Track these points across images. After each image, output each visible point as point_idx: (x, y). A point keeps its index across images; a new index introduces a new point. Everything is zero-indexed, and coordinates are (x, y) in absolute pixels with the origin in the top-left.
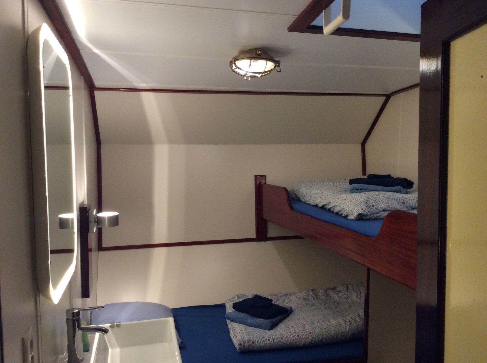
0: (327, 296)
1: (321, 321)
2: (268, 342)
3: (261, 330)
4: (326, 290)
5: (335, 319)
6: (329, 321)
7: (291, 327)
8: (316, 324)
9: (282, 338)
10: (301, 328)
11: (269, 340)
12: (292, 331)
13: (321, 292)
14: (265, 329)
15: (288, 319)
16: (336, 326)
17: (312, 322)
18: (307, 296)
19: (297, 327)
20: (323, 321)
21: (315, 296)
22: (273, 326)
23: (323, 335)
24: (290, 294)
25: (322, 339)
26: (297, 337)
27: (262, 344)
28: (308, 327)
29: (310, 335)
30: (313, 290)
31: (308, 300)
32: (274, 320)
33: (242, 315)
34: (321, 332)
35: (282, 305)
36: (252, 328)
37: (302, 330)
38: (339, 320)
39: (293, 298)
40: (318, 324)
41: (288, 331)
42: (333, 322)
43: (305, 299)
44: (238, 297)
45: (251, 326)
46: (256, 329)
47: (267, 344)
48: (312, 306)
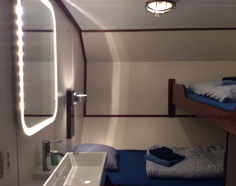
0: (208, 151)
1: (201, 165)
2: (166, 173)
3: (163, 166)
4: (209, 147)
5: (211, 165)
6: (206, 166)
7: (182, 167)
8: (198, 166)
9: (175, 173)
10: (188, 168)
11: (167, 173)
12: (182, 169)
13: (205, 149)
14: (166, 166)
15: (181, 162)
16: (211, 169)
17: (196, 165)
18: (196, 150)
19: (185, 167)
20: (203, 165)
21: (201, 151)
22: (170, 165)
23: (201, 174)
24: (186, 148)
25: (201, 176)
26: (184, 173)
27: (162, 174)
28: (192, 168)
29: (193, 172)
30: (200, 147)
31: (196, 152)
32: (172, 162)
33: (153, 157)
34: (200, 172)
35: (179, 154)
36: (158, 165)
37: (188, 169)
38: (213, 165)
39: (187, 150)
40: (199, 167)
41: (179, 169)
42: (209, 166)
43: (194, 152)
44: (154, 147)
45: (158, 164)
46: (160, 166)
47: (165, 175)
48: (198, 156)
